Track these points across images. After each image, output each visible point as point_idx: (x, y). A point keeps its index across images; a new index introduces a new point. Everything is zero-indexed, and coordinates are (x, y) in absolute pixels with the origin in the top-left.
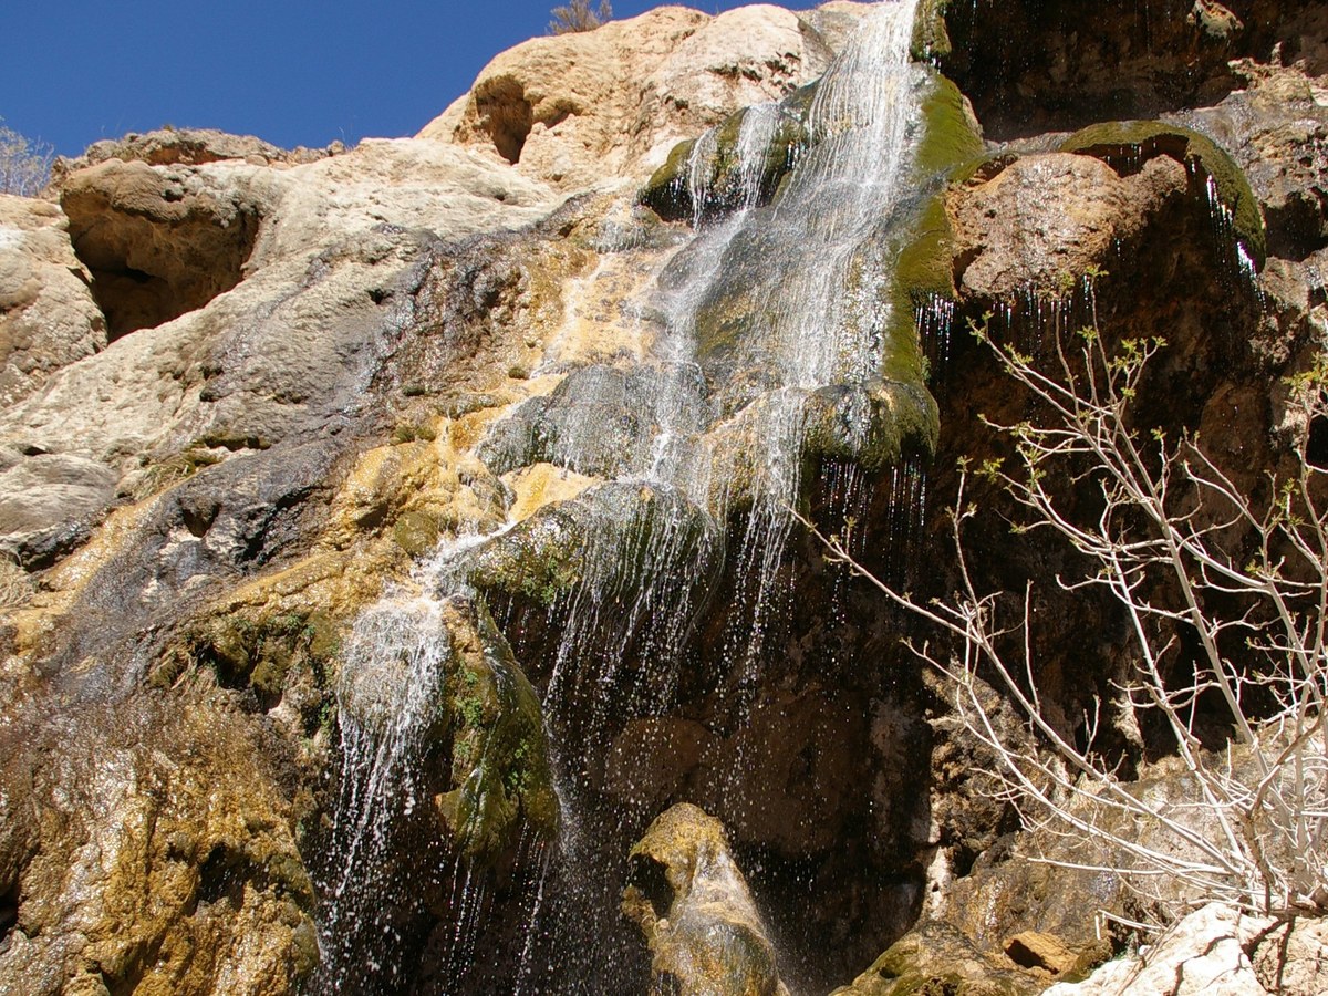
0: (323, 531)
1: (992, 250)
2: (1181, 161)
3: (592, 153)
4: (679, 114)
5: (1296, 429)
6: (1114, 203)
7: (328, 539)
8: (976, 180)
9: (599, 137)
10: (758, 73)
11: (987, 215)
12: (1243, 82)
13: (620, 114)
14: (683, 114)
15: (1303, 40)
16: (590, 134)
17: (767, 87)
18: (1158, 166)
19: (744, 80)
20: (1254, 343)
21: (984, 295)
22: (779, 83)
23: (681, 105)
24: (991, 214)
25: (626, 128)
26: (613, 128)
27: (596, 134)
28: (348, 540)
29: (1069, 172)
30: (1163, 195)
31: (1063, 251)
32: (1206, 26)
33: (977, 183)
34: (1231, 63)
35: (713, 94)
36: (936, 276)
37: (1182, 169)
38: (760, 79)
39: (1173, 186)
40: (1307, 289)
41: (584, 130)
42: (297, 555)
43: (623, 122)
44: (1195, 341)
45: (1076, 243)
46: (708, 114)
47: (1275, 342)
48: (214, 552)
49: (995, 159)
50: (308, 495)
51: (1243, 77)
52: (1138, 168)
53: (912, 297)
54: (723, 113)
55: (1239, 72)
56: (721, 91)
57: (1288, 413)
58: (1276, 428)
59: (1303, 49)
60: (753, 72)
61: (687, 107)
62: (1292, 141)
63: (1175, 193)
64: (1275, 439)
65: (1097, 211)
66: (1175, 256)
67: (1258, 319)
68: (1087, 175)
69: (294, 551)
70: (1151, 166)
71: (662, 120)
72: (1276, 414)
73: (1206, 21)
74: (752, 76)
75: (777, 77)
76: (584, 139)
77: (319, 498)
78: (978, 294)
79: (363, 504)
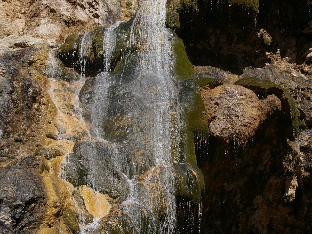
0: (44, 218)
1: (219, 119)
2: (279, 98)
3: (9, 19)
4: (52, 14)
5: (291, 196)
6: (260, 110)
7: (46, 222)
8: (207, 87)
9: (12, 13)
10: (85, 6)
11: (215, 104)
12: (270, 61)
13: (20, 5)
14: (53, 15)
15: (288, 50)
16: (9, 11)
17: (88, 13)
18: (272, 98)
19: (78, 7)
20: (285, 164)
21: (217, 136)
22: (92, 12)
23: (52, 11)
24: (217, 104)
25: (23, 11)
26: (17, 10)
27: (11, 11)
28: (53, 223)
29: (245, 95)
30: (273, 109)
31: (246, 126)
32: (264, 40)
33: (207, 89)
34: (267, 53)
35: (67, 10)
36: (203, 126)
37: (280, 101)
38: (85, 9)
39: (277, 107)
40: (299, 146)
41: (6, 8)
42: (35, 228)
43: (21, 9)
44: (267, 160)
45: (250, 123)
46: (64, 18)
47: (290, 164)
48: (3, 223)
49: (214, 81)
50: (37, 200)
51: (270, 59)
52: (265, 97)
53: (194, 132)
54: (70, 19)
55: (269, 57)
56: (70, 9)
57: (290, 189)
58: (287, 194)
59: (288, 53)
60: (83, 5)
61: (55, 12)
62: (290, 89)
63: (277, 110)
64: (286, 198)
65: (255, 112)
66: (269, 130)
67: (286, 155)
68: (251, 97)
69: (34, 226)
70: (270, 98)
71: (44, 15)
72: (286, 189)
73: (264, 38)
74: (82, 6)
75: (91, 10)
76: (7, 12)
77: (42, 202)
78: (215, 135)
79: (57, 207)
